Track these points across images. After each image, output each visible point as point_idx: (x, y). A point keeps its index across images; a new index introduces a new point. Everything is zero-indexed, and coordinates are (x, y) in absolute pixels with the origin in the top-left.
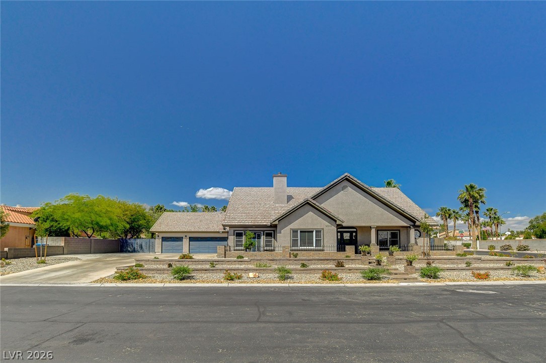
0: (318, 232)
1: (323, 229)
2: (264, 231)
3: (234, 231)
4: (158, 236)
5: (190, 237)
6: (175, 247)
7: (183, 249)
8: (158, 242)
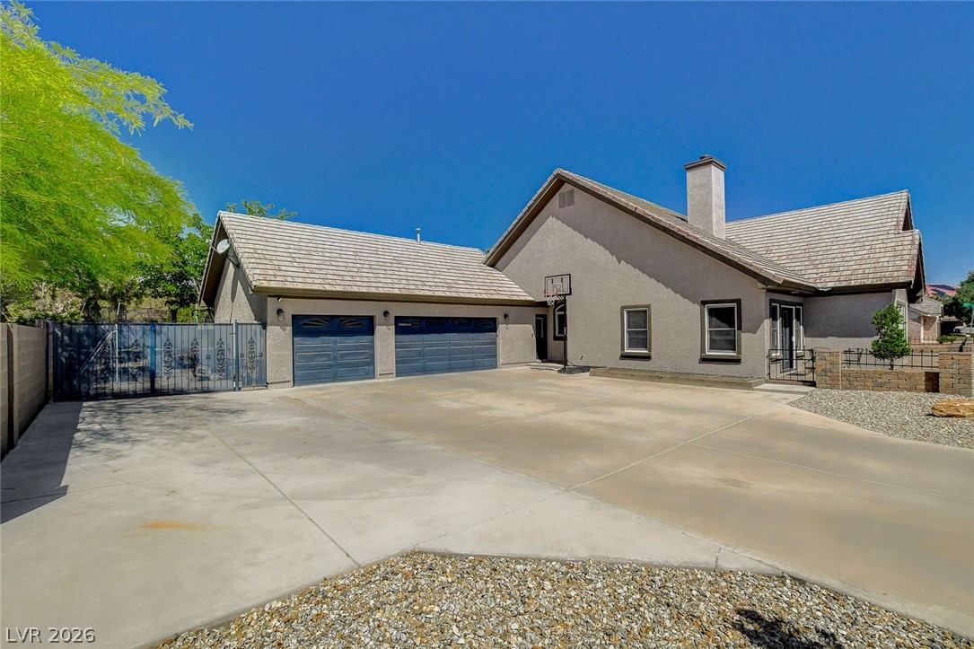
3: (771, 301)
4: (280, 311)
5: (396, 317)
6: (343, 356)
7: (373, 363)
8: (278, 339)
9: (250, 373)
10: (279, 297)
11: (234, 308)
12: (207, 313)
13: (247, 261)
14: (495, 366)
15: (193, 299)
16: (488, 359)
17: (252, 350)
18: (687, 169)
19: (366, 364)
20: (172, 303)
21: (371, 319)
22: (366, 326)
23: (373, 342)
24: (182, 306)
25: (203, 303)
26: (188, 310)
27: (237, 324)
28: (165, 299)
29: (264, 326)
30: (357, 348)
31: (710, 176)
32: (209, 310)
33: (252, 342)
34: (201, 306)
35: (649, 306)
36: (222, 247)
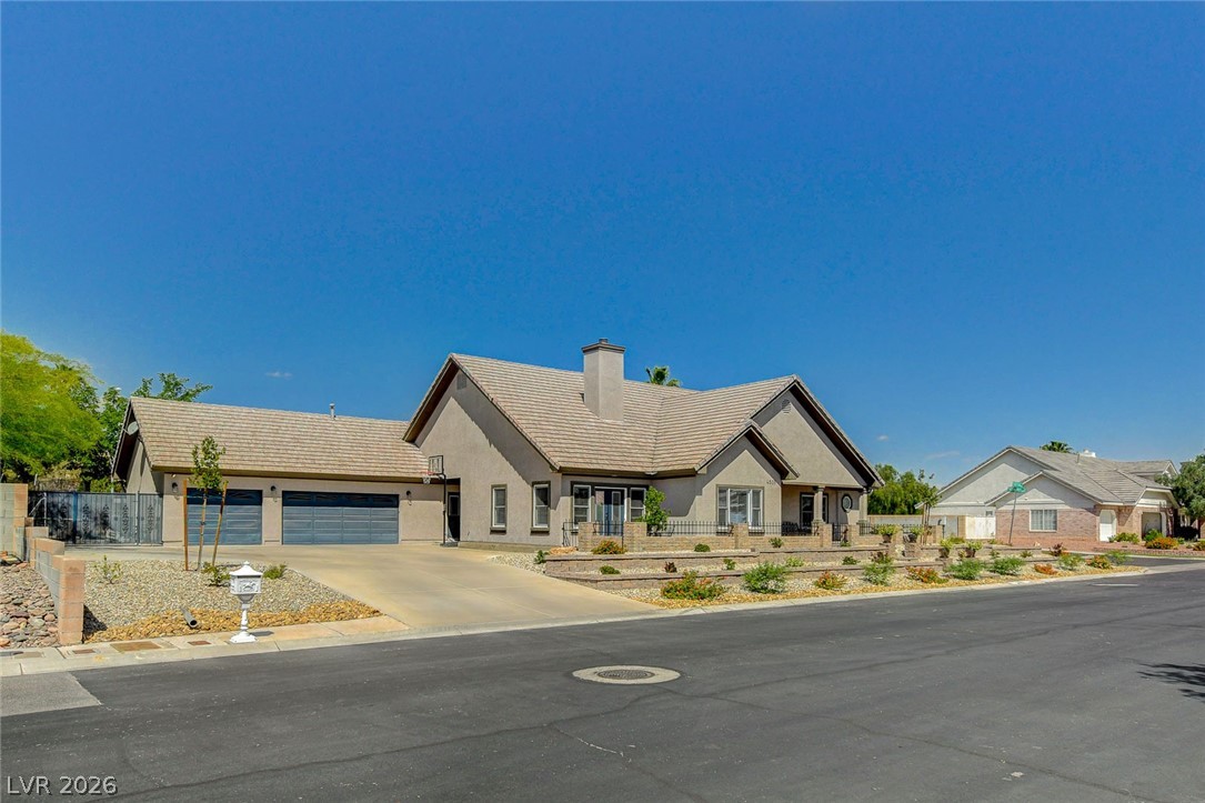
0: (756, 494)
1: (763, 488)
2: (628, 486)
3: (573, 483)
4: (174, 485)
5: (283, 492)
6: (231, 523)
7: (260, 531)
8: (174, 506)
9: (149, 532)
10: (173, 473)
11: (141, 482)
12: (119, 485)
13: (149, 444)
14: (396, 541)
15: (107, 472)
16: (390, 534)
17: (151, 515)
18: (586, 351)
19: (253, 531)
20: (86, 474)
21: (260, 493)
22: (255, 498)
23: (261, 512)
24: (95, 477)
25: (116, 475)
26: (103, 481)
27: (140, 495)
28: (79, 471)
29: (161, 495)
30: (245, 517)
31: (597, 362)
32: (122, 482)
33: (151, 509)
34: (115, 478)
35: (505, 486)
36: (131, 430)
